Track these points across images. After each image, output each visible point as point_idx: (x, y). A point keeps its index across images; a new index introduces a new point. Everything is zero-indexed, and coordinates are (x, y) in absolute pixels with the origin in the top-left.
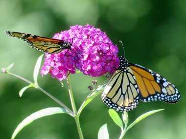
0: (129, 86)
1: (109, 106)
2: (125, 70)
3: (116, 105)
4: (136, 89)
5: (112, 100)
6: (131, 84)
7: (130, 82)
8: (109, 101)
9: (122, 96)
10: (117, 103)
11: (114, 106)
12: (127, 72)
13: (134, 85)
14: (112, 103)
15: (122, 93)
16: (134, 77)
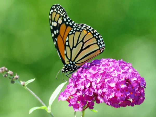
0: (73, 47)
1: (101, 38)
2: (71, 63)
3: (95, 36)
4: (68, 41)
5: (96, 42)
6: (71, 48)
7: (71, 50)
8: (100, 42)
9: (84, 41)
10: (92, 37)
11: (96, 36)
12: (70, 60)
13: (69, 46)
14: (97, 39)
15: (84, 43)
16: (65, 53)
